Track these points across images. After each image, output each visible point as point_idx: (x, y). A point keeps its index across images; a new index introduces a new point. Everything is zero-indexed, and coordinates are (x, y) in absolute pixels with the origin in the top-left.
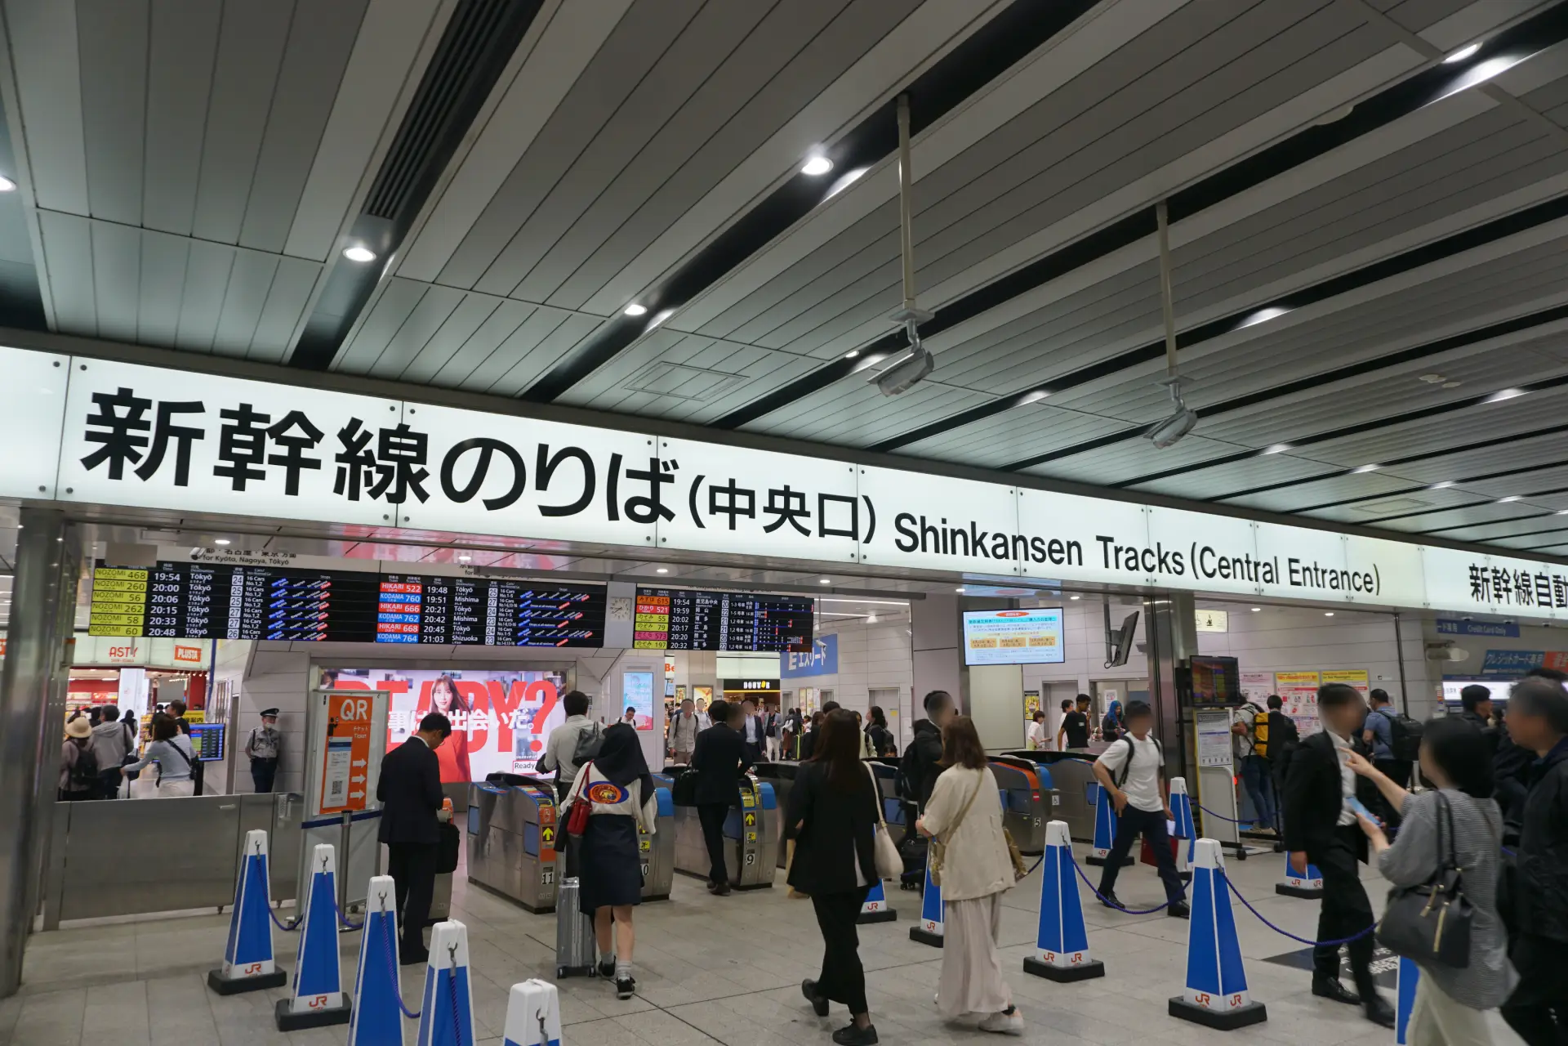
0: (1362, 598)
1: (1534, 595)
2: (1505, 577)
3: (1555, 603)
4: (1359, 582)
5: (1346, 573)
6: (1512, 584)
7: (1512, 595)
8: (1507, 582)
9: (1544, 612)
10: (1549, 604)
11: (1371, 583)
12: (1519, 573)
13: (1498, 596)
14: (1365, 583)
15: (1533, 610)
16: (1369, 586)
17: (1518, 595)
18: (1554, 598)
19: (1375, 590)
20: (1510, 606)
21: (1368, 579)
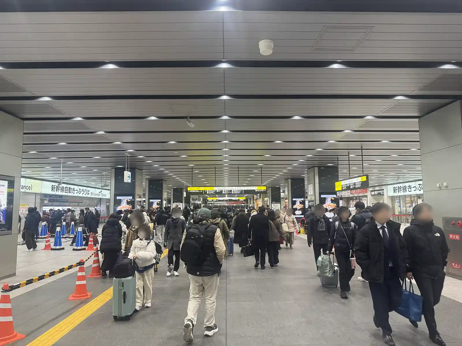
0: (28, 191)
1: (64, 191)
2: (59, 187)
3: (68, 192)
4: (27, 188)
5: (25, 186)
6: (60, 189)
7: (60, 191)
8: (59, 188)
9: (66, 194)
10: (67, 192)
11: (30, 188)
12: (62, 187)
13: (57, 191)
14: (29, 188)
15: (64, 194)
16: (30, 189)
17: (61, 191)
18: (68, 191)
19: (31, 189)
20: (59, 193)
21: (30, 187)
